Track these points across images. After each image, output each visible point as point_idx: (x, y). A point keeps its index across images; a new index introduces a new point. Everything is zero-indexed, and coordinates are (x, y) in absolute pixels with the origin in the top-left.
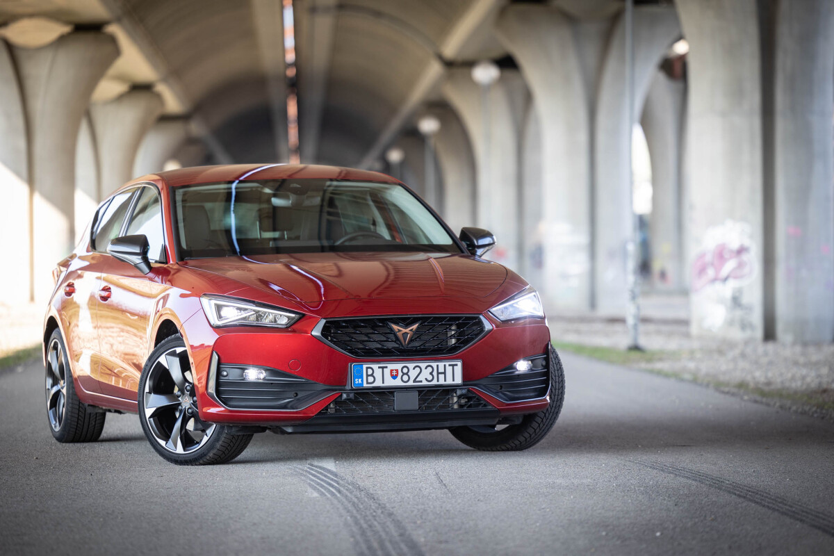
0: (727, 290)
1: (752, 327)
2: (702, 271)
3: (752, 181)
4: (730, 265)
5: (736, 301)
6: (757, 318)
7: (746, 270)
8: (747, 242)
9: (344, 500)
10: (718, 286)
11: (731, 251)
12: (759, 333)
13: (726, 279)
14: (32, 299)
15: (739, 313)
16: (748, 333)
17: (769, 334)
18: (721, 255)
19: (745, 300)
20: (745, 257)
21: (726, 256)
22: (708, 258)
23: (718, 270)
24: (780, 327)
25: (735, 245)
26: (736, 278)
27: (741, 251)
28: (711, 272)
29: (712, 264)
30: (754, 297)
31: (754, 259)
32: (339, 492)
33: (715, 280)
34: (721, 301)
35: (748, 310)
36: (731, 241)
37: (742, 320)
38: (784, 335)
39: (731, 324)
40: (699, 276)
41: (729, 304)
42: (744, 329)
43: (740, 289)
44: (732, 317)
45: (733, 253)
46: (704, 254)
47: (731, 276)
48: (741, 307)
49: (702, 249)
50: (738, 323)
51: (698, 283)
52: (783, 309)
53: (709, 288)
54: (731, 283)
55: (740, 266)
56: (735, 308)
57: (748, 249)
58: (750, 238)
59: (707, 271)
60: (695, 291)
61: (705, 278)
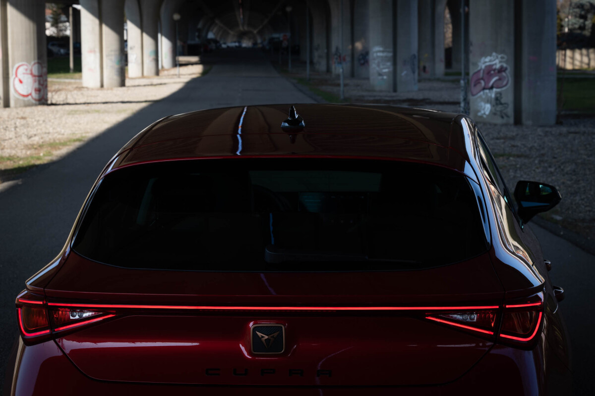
0: (492, 94)
1: (508, 116)
2: (477, 82)
3: (508, 29)
4: (495, 79)
5: (498, 101)
6: (510, 110)
7: (505, 83)
8: (505, 65)
10: (487, 91)
11: (494, 70)
12: (512, 120)
13: (492, 88)
14: (102, 86)
15: (499, 108)
16: (505, 121)
17: (518, 121)
18: (489, 71)
19: (503, 101)
20: (504, 74)
21: (492, 72)
22: (481, 75)
23: (487, 83)
24: (524, 116)
25: (498, 67)
26: (498, 87)
27: (501, 70)
28: (483, 83)
29: (482, 79)
30: (508, 98)
31: (509, 75)
33: (484, 89)
34: (488, 101)
35: (506, 105)
36: (496, 64)
37: (501, 112)
38: (527, 121)
39: (495, 114)
40: (475, 85)
41: (494, 102)
42: (502, 117)
43: (500, 93)
44: (495, 110)
45: (496, 71)
46: (479, 71)
47: (495, 86)
48: (501, 104)
49: (479, 68)
50: (498, 113)
51: (475, 90)
52: (526, 105)
53: (482, 93)
54: (495, 90)
55: (500, 79)
56: (497, 104)
57: (506, 69)
58: (507, 62)
59: (480, 83)
60: (473, 95)
61: (479, 87)
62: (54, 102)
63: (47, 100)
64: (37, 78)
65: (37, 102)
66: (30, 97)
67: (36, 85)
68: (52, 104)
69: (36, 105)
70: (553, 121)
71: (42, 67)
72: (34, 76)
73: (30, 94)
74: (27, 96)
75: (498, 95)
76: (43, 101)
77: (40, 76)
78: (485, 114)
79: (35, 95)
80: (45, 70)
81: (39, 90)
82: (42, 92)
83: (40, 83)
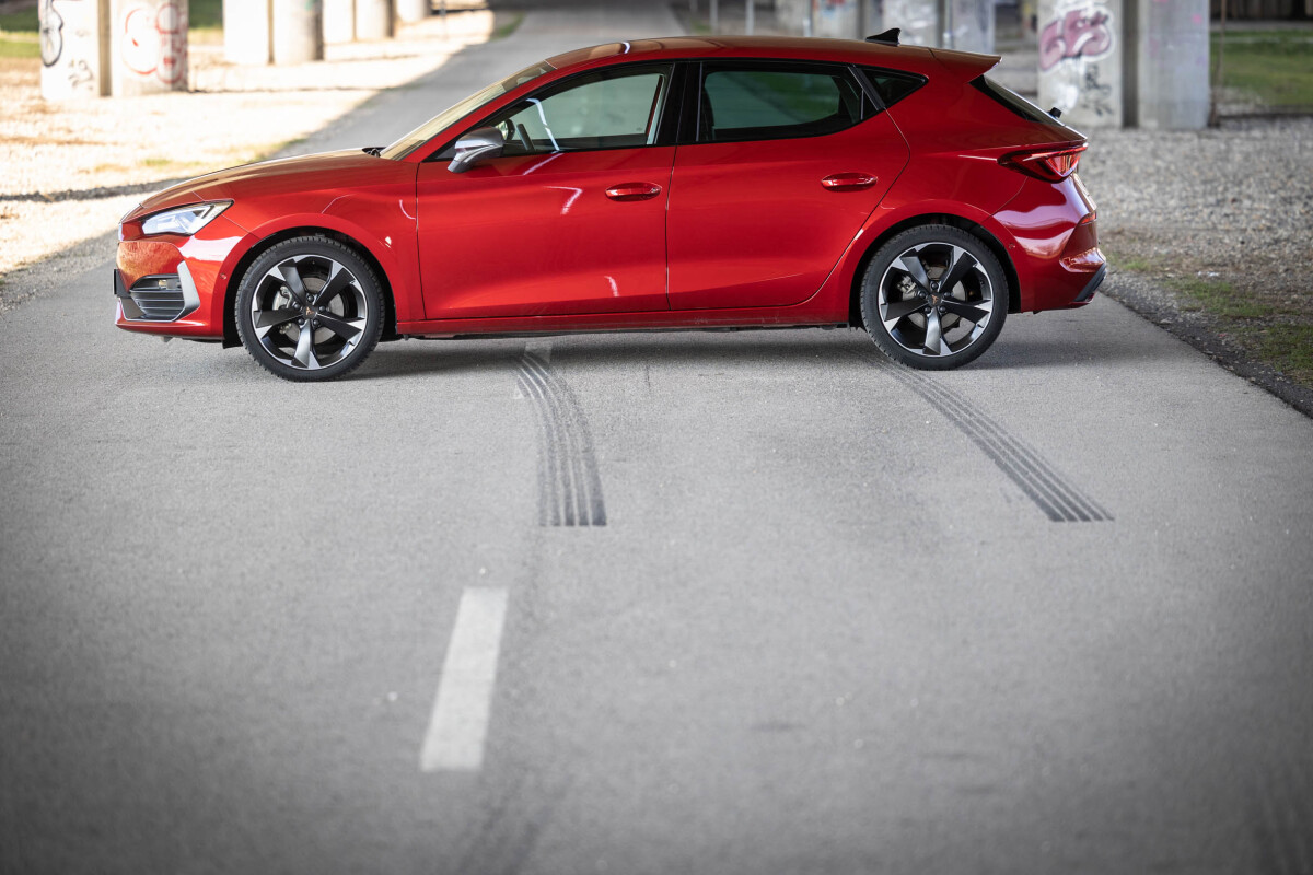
0: (1081, 67)
1: (1109, 111)
2: (1052, 44)
4: (1085, 37)
5: (1091, 80)
6: (1115, 100)
7: (1103, 45)
8: (1104, 11)
9: (546, 403)
10: (1070, 62)
11: (1084, 20)
12: (1117, 119)
13: (1079, 55)
14: (271, 60)
15: (1093, 94)
16: (1103, 119)
17: (1130, 120)
18: (1074, 24)
19: (1101, 80)
20: (1101, 28)
21: (1080, 25)
22: (1059, 30)
23: (1069, 45)
24: (1143, 110)
25: (1090, 14)
26: (1091, 54)
27: (1097, 21)
28: (1062, 45)
29: (1061, 37)
30: (1112, 75)
31: (1112, 30)
32: (544, 392)
33: (1065, 57)
34: (1073, 81)
35: (1106, 90)
36: (1086, 9)
37: (1097, 102)
38: (1147, 121)
39: (1085, 107)
40: (1048, 50)
41: (1083, 83)
42: (1099, 113)
43: (1095, 67)
44: (1086, 98)
45: (1088, 23)
46: (1055, 23)
47: (1085, 51)
48: (1096, 86)
49: (1054, 17)
50: (1092, 105)
51: (1047, 59)
52: (1146, 89)
53: (1060, 66)
54: (1085, 59)
55: (1094, 39)
56: (1089, 87)
57: (1106, 18)
58: (1108, 5)
59: (1056, 46)
60: (1045, 69)
61: (1055, 54)
62: (200, 87)
63: (186, 82)
64: (168, 37)
65: (169, 87)
66: (153, 75)
67: (167, 51)
68: (197, 91)
69: (165, 91)
70: (1200, 120)
71: (179, 15)
72: (163, 32)
73: (155, 70)
74: (149, 73)
75: (1092, 70)
76: (180, 84)
77: (175, 32)
78: (1065, 106)
79: (165, 72)
80: (184, 19)
81: (173, 62)
82: (178, 66)
83: (173, 47)
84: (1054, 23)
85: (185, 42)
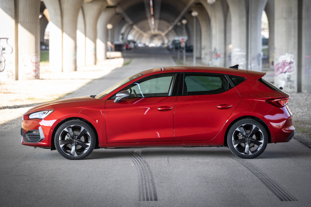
0: (286, 76)
1: (294, 88)
2: (278, 69)
3: (294, 41)
4: (287, 67)
5: (289, 79)
6: (295, 85)
7: (292, 70)
8: (292, 60)
10: (283, 74)
12: (296, 90)
13: (285, 72)
14: (62, 71)
15: (289, 83)
16: (292, 90)
17: (299, 90)
18: (284, 64)
19: (291, 79)
20: (292, 65)
21: (286, 64)
22: (280, 65)
23: (283, 69)
24: (303, 88)
25: (289, 61)
26: (289, 72)
27: (290, 63)
28: (281, 70)
29: (281, 67)
30: (294, 78)
31: (295, 66)
33: (282, 73)
34: (284, 79)
35: (293, 82)
36: (287, 60)
37: (290, 85)
38: (304, 91)
39: (287, 86)
40: (277, 71)
41: (286, 80)
42: (291, 88)
44: (287, 84)
45: (288, 64)
47: (287, 71)
48: (290, 81)
49: (279, 62)
51: (277, 73)
52: (304, 82)
53: (280, 75)
54: (287, 74)
55: (290, 68)
56: (288, 81)
57: (293, 62)
60: (276, 76)
61: (279, 72)
63: (39, 77)
64: (34, 64)
66: (30, 75)
67: (34, 68)
68: (42, 79)
69: (33, 79)
71: (37, 58)
73: (30, 73)
75: (289, 77)
76: (37, 77)
77: (36, 63)
79: (33, 74)
81: (36, 71)
82: (37, 72)
83: (36, 67)
84: (278, 64)
85: (39, 66)
